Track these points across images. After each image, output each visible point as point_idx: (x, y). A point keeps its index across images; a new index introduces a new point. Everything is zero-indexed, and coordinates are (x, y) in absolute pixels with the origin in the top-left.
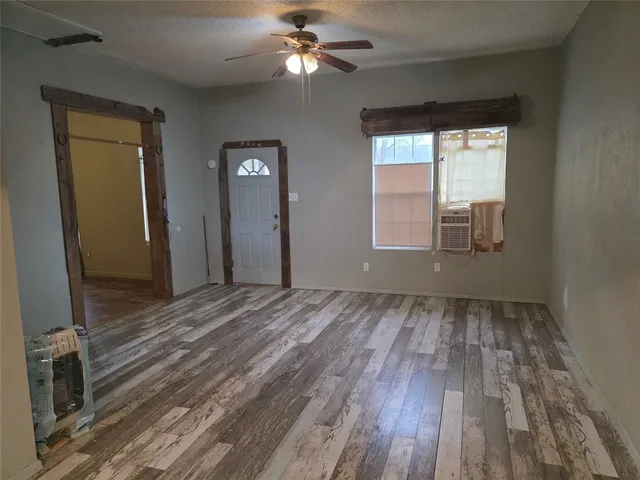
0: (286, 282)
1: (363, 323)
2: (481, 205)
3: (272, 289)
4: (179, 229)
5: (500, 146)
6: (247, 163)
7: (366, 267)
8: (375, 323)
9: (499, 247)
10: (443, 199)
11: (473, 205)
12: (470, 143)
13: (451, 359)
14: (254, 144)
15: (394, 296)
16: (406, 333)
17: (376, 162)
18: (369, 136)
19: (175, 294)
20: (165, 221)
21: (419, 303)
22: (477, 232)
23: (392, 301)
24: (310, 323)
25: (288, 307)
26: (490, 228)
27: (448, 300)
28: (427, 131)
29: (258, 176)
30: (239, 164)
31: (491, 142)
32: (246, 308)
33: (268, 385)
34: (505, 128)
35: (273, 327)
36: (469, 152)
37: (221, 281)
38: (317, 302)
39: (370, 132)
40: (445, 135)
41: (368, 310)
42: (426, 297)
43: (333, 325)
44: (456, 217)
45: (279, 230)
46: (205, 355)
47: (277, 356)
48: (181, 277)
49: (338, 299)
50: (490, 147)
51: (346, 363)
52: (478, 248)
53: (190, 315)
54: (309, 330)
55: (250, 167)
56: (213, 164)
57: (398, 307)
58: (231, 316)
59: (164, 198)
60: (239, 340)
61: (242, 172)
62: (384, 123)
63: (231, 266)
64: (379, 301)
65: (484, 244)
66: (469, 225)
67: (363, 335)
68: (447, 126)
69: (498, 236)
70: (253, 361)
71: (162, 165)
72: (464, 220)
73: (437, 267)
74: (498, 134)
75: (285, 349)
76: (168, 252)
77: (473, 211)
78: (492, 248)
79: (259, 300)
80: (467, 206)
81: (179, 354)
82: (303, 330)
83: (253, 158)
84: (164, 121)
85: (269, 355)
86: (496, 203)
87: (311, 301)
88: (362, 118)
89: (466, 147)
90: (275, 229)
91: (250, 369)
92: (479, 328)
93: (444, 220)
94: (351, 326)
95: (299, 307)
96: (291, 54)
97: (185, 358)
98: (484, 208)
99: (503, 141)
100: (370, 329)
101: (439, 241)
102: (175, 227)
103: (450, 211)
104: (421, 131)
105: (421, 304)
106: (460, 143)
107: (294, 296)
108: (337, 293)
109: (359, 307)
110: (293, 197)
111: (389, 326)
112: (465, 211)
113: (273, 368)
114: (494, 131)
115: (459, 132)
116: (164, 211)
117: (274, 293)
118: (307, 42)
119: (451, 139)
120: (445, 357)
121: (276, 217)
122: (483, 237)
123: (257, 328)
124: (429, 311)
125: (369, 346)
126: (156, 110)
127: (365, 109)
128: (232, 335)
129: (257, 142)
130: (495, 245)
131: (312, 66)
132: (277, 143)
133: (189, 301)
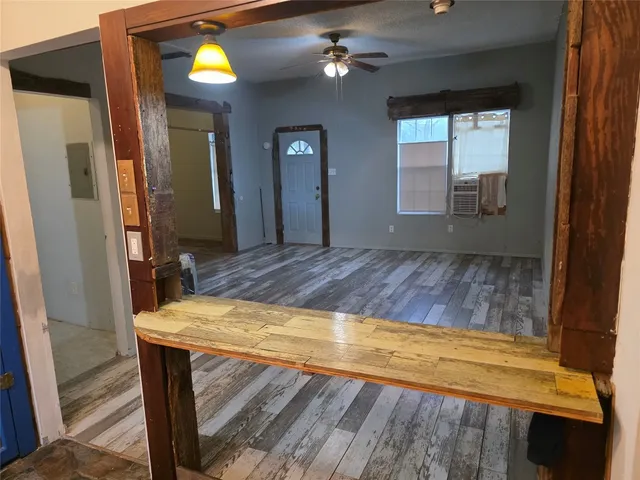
0: (326, 242)
1: (385, 269)
2: (488, 176)
3: (315, 248)
4: (242, 198)
5: (505, 126)
6: (295, 145)
7: (391, 229)
8: (394, 269)
9: (502, 211)
10: (456, 171)
11: (481, 176)
12: (480, 124)
13: (445, 290)
14: (301, 128)
15: (415, 252)
16: (416, 274)
17: (400, 141)
18: (395, 120)
19: (239, 249)
20: (232, 192)
21: (435, 257)
22: (484, 199)
23: (412, 255)
24: (343, 268)
25: (326, 259)
26: (495, 196)
27: (458, 255)
28: (443, 115)
29: (304, 155)
30: (288, 145)
31: (497, 123)
32: (294, 259)
33: (311, 300)
34: (509, 111)
35: (314, 270)
36: (478, 131)
37: (275, 242)
38: (350, 256)
39: (395, 116)
40: (458, 118)
41: (390, 261)
42: (440, 253)
43: (361, 270)
44: (467, 186)
45: (320, 199)
46: (266, 285)
47: (317, 286)
48: (244, 237)
49: (367, 254)
50: (497, 127)
51: (367, 290)
52: (484, 212)
53: (253, 263)
54: (341, 272)
55: (298, 148)
56: (268, 145)
57: (415, 259)
58: (283, 264)
59: (231, 173)
60: (289, 277)
61: (291, 152)
62: (408, 108)
63: (282, 229)
64: (401, 255)
65: (490, 209)
66: (477, 193)
67: (382, 275)
68: (459, 111)
69: (501, 202)
70: (300, 288)
71: (229, 147)
72: (473, 188)
73: (451, 228)
74: (503, 116)
75: (323, 282)
76: (234, 217)
77: (480, 182)
78: (496, 212)
79: (304, 255)
80: (476, 176)
81: (248, 284)
82: (338, 272)
83: (299, 140)
84: (230, 112)
85: (312, 285)
86: (501, 174)
87: (345, 255)
88: (388, 105)
89: (476, 127)
90: (317, 198)
91: (298, 292)
92: (476, 272)
93: (456, 189)
94: (375, 271)
95: (335, 259)
96: (328, 63)
97: (252, 286)
98: (490, 179)
99: (507, 122)
100: (389, 272)
101: (452, 206)
102: (239, 197)
103: (461, 182)
104: (437, 115)
105: (435, 258)
106: (471, 124)
107: (333, 252)
108: (367, 251)
109: (383, 259)
110: (332, 172)
111: (405, 270)
112: (473, 181)
113: (314, 292)
114: (499, 113)
115: (470, 116)
116: (231, 183)
117: (316, 250)
118: (339, 53)
119: (463, 121)
120: (441, 289)
121: (318, 188)
122: (489, 202)
123: (303, 271)
124: (439, 262)
125: (386, 282)
126: (225, 103)
127: (391, 97)
128: (285, 274)
129: (303, 127)
130: (499, 209)
131: (344, 71)
132: (318, 127)
133: (250, 254)
